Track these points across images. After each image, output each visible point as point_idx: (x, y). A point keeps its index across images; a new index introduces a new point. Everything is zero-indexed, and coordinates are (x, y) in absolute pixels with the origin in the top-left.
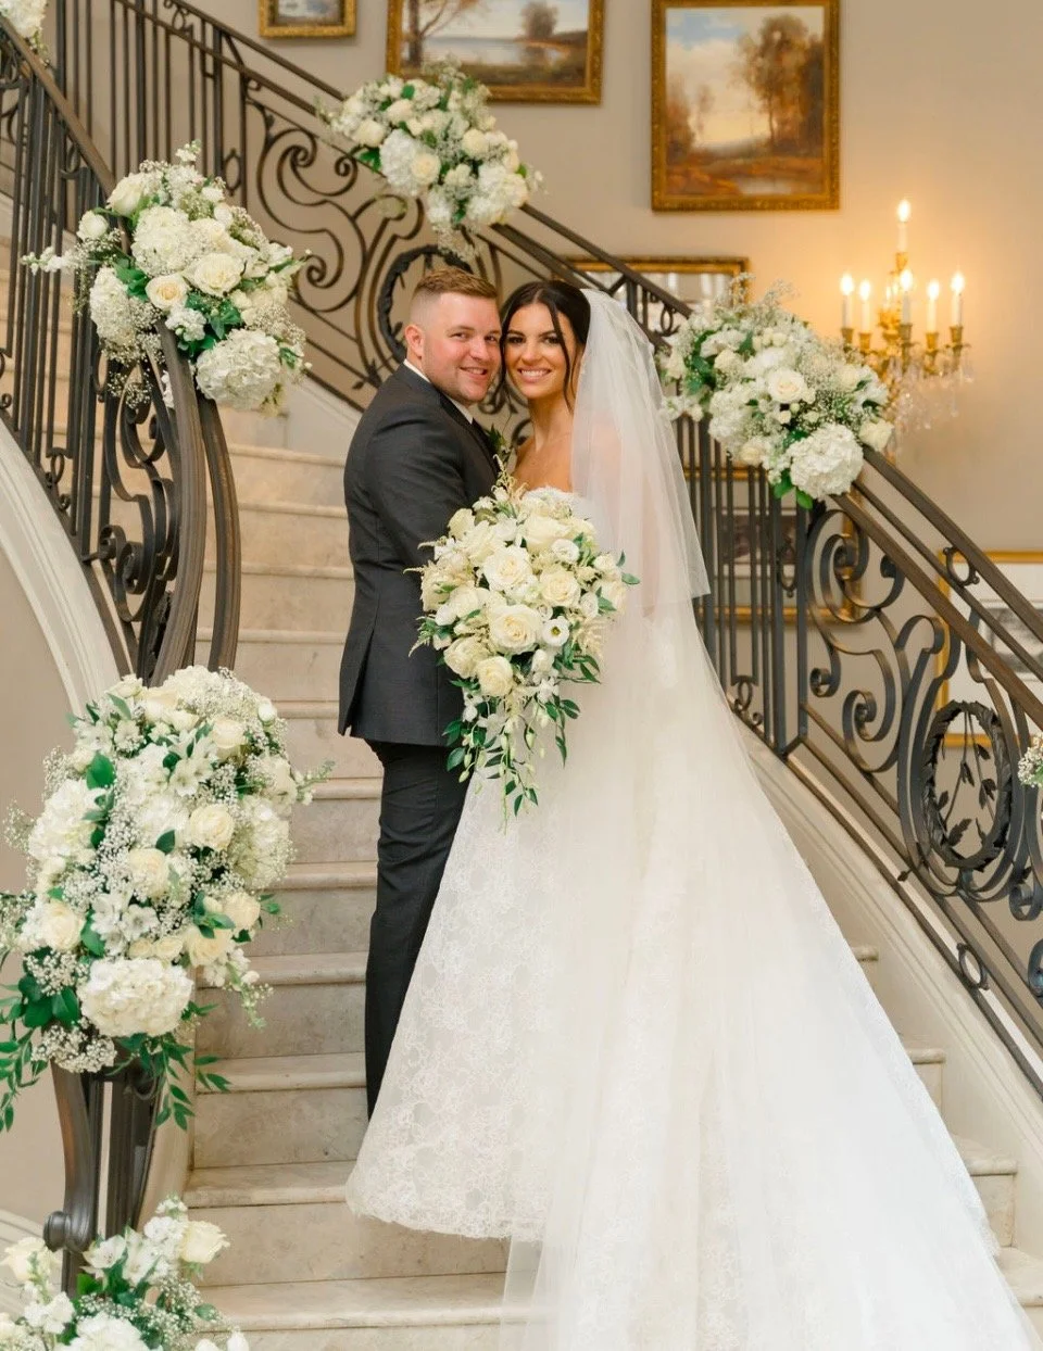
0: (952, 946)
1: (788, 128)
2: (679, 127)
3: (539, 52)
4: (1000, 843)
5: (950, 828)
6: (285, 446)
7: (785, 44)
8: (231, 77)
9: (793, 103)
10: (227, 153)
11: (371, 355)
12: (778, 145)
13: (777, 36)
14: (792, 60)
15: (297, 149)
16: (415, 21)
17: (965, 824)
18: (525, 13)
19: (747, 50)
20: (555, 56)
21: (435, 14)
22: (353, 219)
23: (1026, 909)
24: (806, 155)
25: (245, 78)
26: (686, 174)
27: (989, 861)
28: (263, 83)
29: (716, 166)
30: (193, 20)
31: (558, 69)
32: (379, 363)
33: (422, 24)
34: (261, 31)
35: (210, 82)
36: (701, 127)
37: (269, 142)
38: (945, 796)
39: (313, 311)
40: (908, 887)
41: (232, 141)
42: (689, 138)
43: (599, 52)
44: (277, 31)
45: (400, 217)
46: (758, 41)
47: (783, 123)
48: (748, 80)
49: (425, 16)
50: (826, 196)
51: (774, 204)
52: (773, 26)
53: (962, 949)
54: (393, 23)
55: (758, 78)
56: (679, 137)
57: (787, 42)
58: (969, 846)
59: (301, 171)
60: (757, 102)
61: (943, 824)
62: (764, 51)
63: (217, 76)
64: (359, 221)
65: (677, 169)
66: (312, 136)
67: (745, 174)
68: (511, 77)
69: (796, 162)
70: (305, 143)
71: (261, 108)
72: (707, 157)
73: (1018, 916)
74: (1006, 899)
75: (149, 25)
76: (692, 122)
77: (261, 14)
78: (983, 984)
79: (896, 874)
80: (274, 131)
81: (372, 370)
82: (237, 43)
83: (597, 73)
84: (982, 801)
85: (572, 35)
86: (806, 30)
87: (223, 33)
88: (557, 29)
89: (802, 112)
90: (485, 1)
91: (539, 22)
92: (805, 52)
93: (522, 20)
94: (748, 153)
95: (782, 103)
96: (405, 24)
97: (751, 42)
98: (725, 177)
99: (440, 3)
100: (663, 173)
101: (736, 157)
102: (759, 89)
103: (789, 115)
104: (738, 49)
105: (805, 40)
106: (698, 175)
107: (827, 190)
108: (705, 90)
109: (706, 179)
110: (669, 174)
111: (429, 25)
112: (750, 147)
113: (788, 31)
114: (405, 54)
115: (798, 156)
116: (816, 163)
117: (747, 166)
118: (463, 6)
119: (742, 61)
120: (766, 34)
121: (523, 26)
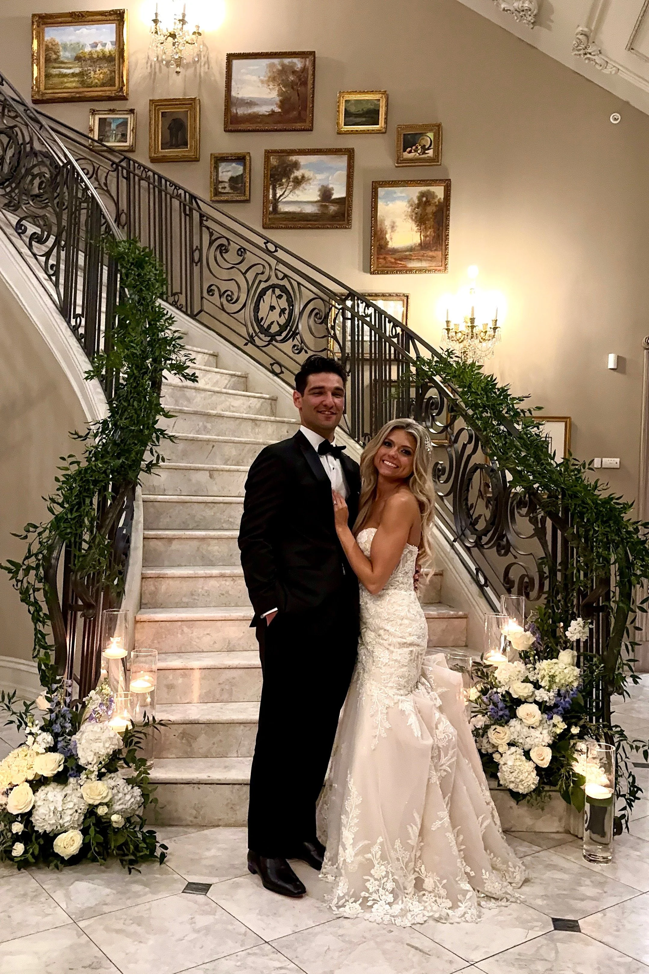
0: (473, 567)
1: (428, 239)
2: (383, 238)
3: (326, 207)
4: (493, 523)
5: (474, 518)
6: (217, 368)
7: (427, 203)
8: (196, 215)
9: (430, 228)
10: (194, 248)
11: (251, 331)
12: (423, 246)
13: (424, 199)
14: (430, 209)
15: (221, 245)
16: (275, 194)
17: (480, 516)
18: (320, 190)
19: (411, 205)
20: (333, 208)
21: (284, 190)
22: (244, 274)
23: (503, 551)
24: (435, 250)
25: (201, 216)
26: (385, 258)
27: (489, 531)
28: (209, 218)
29: (397, 256)
30: (180, 191)
31: (334, 213)
32: (254, 335)
33: (278, 195)
34: (211, 198)
35: (188, 218)
36: (391, 239)
37: (211, 243)
38: (472, 505)
39: (228, 313)
40: (456, 544)
41: (196, 243)
42: (387, 243)
43: (350, 206)
44: (217, 198)
45: (263, 273)
46: (416, 202)
47: (426, 237)
48: (412, 218)
49: (279, 193)
50: (442, 268)
51: (420, 270)
52: (423, 195)
53: (478, 570)
54: (266, 196)
55: (416, 217)
56: (383, 243)
57: (429, 202)
58: (481, 526)
59: (224, 254)
60: (415, 228)
61: (471, 516)
62: (418, 206)
63: (191, 216)
64: (247, 275)
65: (381, 257)
66: (228, 239)
67: (408, 258)
68: (314, 218)
69: (431, 254)
70: (225, 242)
71: (208, 228)
72: (394, 251)
73: (500, 555)
74: (495, 549)
75: (163, 193)
76: (388, 236)
77: (211, 191)
78: (486, 585)
79: (452, 538)
80: (213, 238)
81: (251, 337)
82: (199, 202)
83: (349, 215)
84: (487, 507)
85: (339, 199)
86: (437, 196)
87: (193, 197)
88: (334, 197)
89: (434, 232)
90: (303, 185)
91: (326, 194)
92: (436, 206)
93: (319, 193)
94: (411, 249)
95: (425, 228)
96: (271, 196)
97: (413, 202)
98: (401, 259)
99: (285, 186)
100: (376, 258)
101: (406, 251)
102: (416, 222)
103: (428, 233)
104: (408, 205)
105: (436, 200)
106: (390, 259)
107: (443, 265)
108: (394, 223)
109: (393, 260)
110: (378, 258)
111: (281, 196)
112: (412, 247)
113: (429, 197)
114: (271, 209)
115: (432, 251)
116: (439, 254)
117: (410, 255)
118: (295, 188)
119: (410, 210)
120: (420, 198)
121: (319, 196)
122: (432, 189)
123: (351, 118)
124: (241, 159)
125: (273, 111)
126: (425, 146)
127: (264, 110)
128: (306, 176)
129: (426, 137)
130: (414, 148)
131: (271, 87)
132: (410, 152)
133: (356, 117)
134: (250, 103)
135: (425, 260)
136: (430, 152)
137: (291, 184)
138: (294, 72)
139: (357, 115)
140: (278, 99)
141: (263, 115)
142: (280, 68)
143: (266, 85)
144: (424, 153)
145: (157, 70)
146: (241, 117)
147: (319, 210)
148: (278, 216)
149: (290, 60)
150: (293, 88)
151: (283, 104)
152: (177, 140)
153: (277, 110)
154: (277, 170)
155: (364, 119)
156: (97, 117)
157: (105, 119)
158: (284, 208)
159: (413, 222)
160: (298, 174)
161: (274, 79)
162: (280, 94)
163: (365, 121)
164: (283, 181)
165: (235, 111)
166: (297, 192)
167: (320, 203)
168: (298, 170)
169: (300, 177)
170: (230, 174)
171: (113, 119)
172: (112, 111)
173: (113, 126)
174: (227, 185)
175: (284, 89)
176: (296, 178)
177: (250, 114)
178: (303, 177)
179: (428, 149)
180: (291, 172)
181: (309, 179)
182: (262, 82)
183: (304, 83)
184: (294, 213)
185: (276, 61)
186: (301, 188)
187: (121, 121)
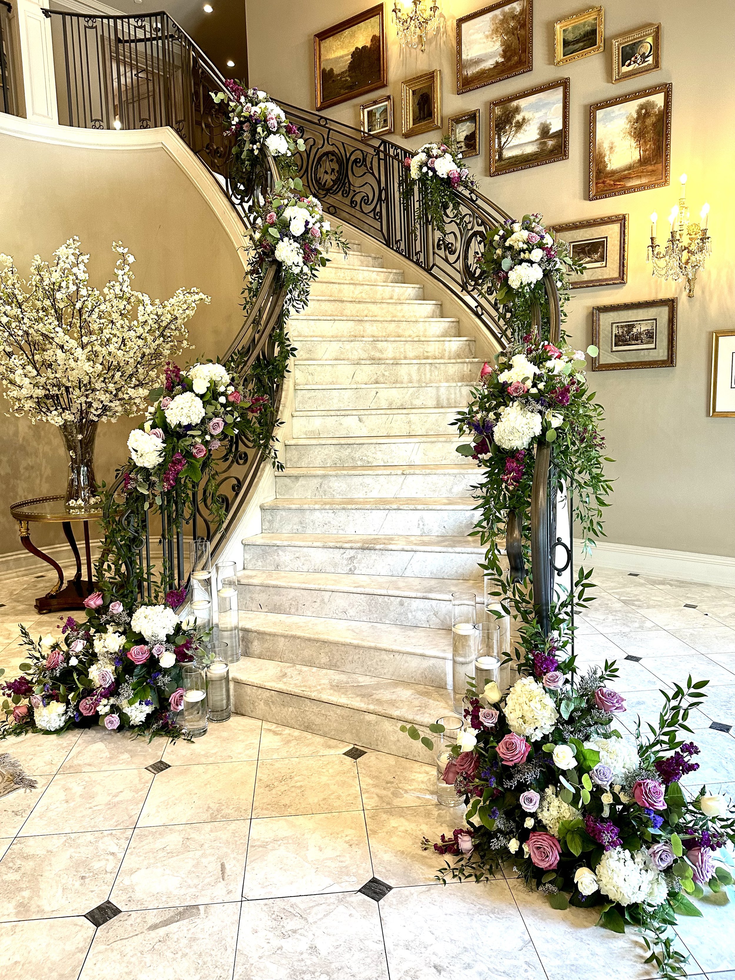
1: (647, 153)
2: (601, 162)
3: (545, 143)
7: (647, 115)
9: (649, 141)
12: (643, 162)
13: (643, 111)
14: (650, 121)
16: (500, 143)
18: (539, 128)
19: (630, 121)
20: (551, 143)
21: (507, 137)
24: (655, 163)
26: (604, 182)
29: (616, 177)
33: (502, 143)
36: (610, 160)
42: (606, 166)
43: (567, 136)
45: (469, 222)
46: (635, 116)
47: (645, 151)
48: (630, 135)
49: (503, 140)
50: (663, 180)
51: (640, 188)
52: (642, 107)
54: (492, 146)
55: (635, 133)
56: (601, 166)
57: (648, 113)
60: (634, 144)
62: (637, 121)
64: (460, 226)
65: (601, 181)
67: (627, 178)
68: (535, 157)
69: (650, 168)
72: (613, 173)
76: (606, 159)
83: (566, 146)
86: (656, 105)
88: (551, 132)
89: (654, 144)
90: (524, 127)
91: (545, 131)
92: (656, 115)
93: (538, 131)
94: (630, 168)
95: (645, 142)
96: (497, 145)
97: (632, 117)
98: (619, 180)
99: (508, 133)
100: (594, 184)
101: (624, 171)
102: (635, 138)
103: (648, 146)
104: (627, 121)
105: (656, 110)
106: (608, 182)
107: (664, 177)
108: (612, 143)
109: (612, 183)
110: (597, 184)
111: (505, 143)
112: (631, 164)
113: (649, 108)
114: (497, 157)
115: (651, 165)
116: (659, 166)
117: (629, 173)
118: (516, 132)
119: (628, 126)
120: (639, 112)
121: (538, 134)
122: (651, 98)
123: (570, 47)
124: (472, 117)
125: (497, 63)
126: (644, 53)
127: (489, 64)
128: (526, 117)
129: (645, 44)
130: (633, 59)
131: (495, 38)
132: (629, 65)
133: (574, 44)
134: (478, 62)
135: (645, 176)
136: (650, 59)
137: (514, 129)
138: (514, 17)
139: (577, 41)
140: (500, 50)
141: (490, 69)
142: (501, 17)
143: (490, 39)
144: (644, 62)
145: (408, 55)
146: (471, 77)
147: (538, 148)
148: (503, 163)
149: (509, 6)
150: (513, 34)
151: (505, 54)
152: (424, 114)
153: (501, 60)
154: (501, 119)
155: (581, 44)
156: (366, 111)
157: (372, 111)
158: (507, 154)
159: (633, 139)
160: (519, 117)
161: (496, 31)
162: (504, 43)
163: (584, 45)
164: (507, 128)
165: (466, 73)
166: (518, 135)
167: (539, 142)
168: (519, 114)
169: (521, 121)
170: (465, 134)
171: (377, 108)
172: (375, 103)
173: (378, 115)
174: (463, 144)
175: (505, 38)
176: (518, 122)
177: (478, 72)
178: (524, 119)
179: (648, 56)
180: (513, 117)
181: (529, 120)
182: (487, 37)
183: (523, 25)
184: (517, 157)
185: (498, 12)
186: (522, 131)
187: (383, 108)
